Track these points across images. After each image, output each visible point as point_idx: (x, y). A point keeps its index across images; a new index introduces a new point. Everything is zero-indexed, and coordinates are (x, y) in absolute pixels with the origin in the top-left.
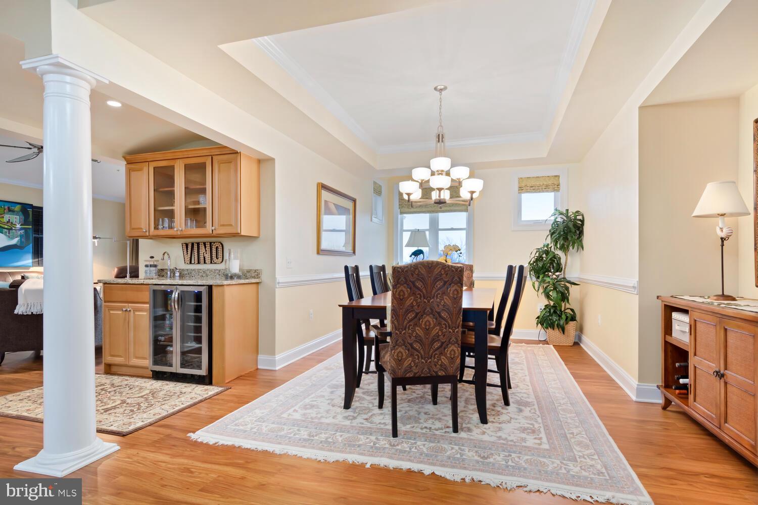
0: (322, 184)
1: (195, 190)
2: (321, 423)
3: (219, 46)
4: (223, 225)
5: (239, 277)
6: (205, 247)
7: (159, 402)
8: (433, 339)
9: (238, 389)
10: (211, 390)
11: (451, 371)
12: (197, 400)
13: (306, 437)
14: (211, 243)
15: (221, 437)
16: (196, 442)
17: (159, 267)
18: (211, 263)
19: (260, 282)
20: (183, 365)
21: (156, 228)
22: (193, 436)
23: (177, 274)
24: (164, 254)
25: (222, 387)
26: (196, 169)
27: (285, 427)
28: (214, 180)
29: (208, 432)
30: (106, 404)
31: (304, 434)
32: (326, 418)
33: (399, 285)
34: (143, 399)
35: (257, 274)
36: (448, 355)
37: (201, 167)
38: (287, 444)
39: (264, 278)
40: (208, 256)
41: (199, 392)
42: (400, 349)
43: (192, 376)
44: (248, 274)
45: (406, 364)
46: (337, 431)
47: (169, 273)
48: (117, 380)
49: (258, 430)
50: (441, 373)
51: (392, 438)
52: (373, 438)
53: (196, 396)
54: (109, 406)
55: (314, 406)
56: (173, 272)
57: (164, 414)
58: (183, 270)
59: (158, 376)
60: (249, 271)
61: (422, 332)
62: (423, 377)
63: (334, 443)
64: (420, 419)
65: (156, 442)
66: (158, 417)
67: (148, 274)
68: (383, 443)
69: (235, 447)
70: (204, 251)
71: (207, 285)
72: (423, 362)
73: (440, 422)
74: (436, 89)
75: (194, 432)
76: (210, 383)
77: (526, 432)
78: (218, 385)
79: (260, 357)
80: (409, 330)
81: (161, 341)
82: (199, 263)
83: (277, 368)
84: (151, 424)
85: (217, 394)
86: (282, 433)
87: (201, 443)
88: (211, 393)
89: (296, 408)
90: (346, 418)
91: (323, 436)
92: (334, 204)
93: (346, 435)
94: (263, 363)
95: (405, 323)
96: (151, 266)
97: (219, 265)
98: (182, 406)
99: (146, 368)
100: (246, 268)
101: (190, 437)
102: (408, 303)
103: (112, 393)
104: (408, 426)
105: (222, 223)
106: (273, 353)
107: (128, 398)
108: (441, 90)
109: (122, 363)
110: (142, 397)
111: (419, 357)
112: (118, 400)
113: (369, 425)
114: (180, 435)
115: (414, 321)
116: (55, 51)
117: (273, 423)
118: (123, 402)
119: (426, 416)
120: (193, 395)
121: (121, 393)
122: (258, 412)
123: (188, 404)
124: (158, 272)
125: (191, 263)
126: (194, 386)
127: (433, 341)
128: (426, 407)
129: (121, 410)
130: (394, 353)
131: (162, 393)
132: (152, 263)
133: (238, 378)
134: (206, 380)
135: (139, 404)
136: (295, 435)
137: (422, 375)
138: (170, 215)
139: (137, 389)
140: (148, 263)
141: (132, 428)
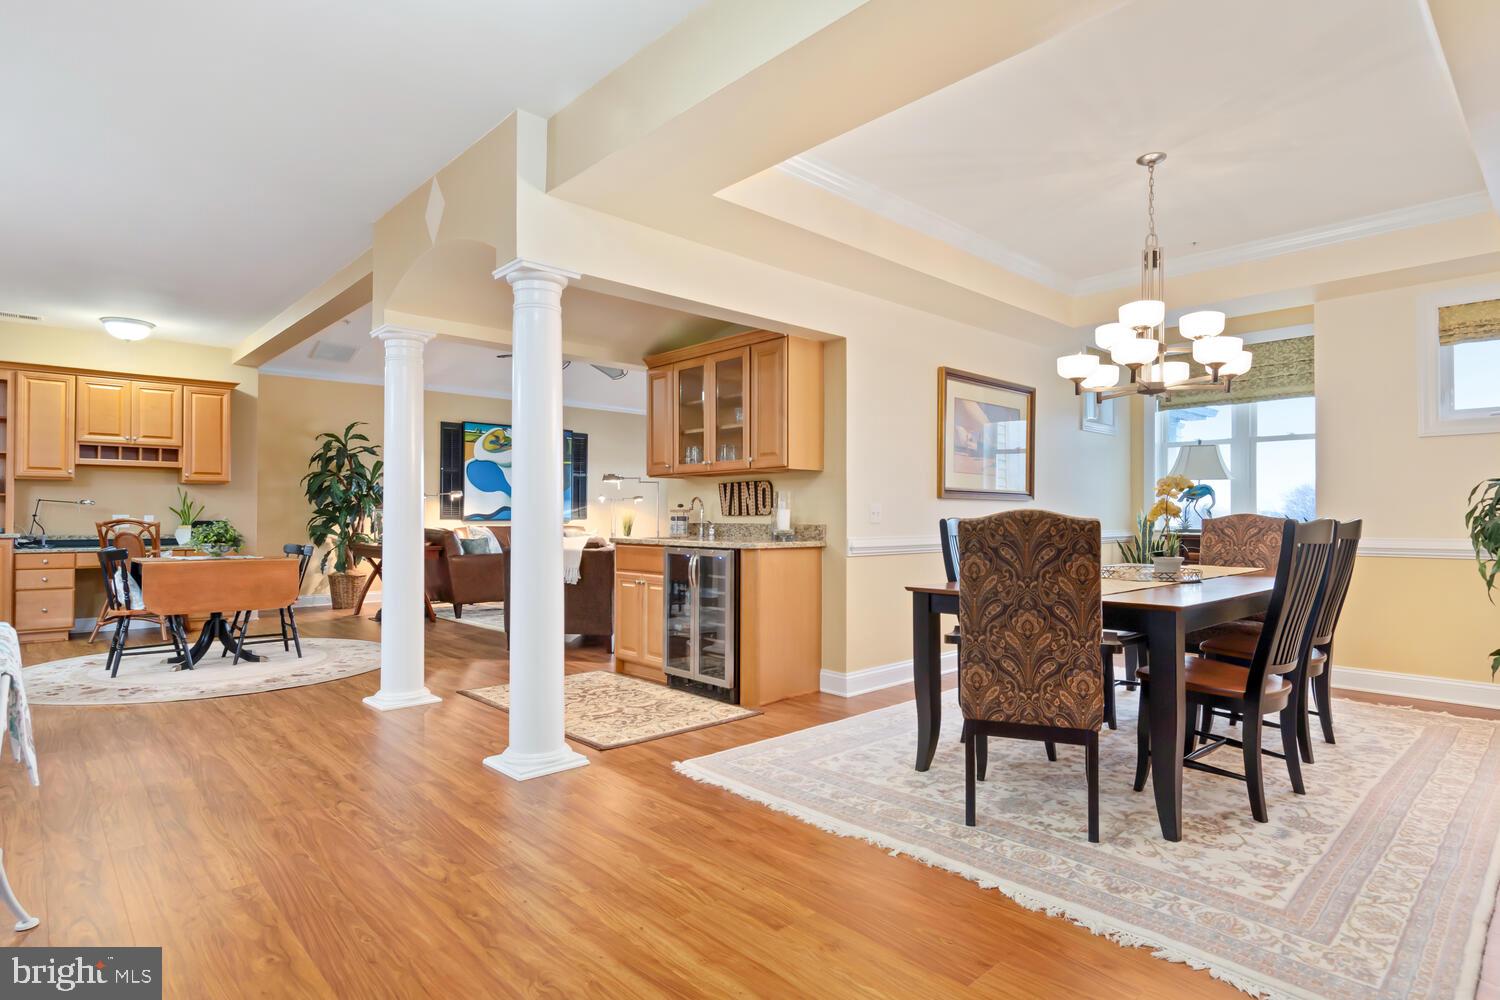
0: (947, 368)
1: (728, 404)
2: (864, 783)
3: (715, 195)
4: (764, 454)
5: (788, 538)
6: (749, 489)
7: (660, 717)
8: (1041, 657)
9: (772, 717)
10: (735, 712)
11: (1082, 722)
12: (707, 722)
13: (827, 796)
14: (756, 482)
15: (709, 773)
16: (679, 773)
17: (691, 521)
18: (756, 514)
19: (824, 547)
20: (704, 670)
21: (682, 461)
22: (678, 766)
23: (712, 531)
24: (694, 501)
25: (750, 710)
26: (730, 369)
27: (805, 778)
28: (752, 385)
29: (697, 764)
30: (600, 709)
31: (827, 792)
32: (877, 777)
33: (968, 554)
34: (643, 711)
35: (818, 532)
36: (1075, 691)
37: (737, 364)
38: (793, 800)
39: (831, 539)
40: (752, 503)
41: (718, 711)
42: (975, 668)
43: (715, 687)
44: (806, 533)
45: (990, 696)
46: (880, 798)
47: (701, 529)
48: (626, 681)
49: (765, 774)
50: (1061, 723)
51: (964, 826)
52: (931, 819)
53: (710, 716)
54: (602, 713)
55: (868, 758)
56: (706, 526)
57: (659, 732)
58: (720, 525)
59: (675, 683)
60: (807, 528)
61: (1018, 642)
62: (1024, 725)
63: (863, 813)
64: (1042, 809)
65: (632, 764)
66: (649, 735)
67: (675, 532)
68: (942, 828)
69: (723, 790)
70: (747, 496)
71: (734, 549)
72: (1022, 698)
73: (1077, 820)
74: (1140, 161)
75: (681, 761)
76: (737, 702)
77: (1253, 871)
78: (746, 706)
79: (824, 673)
80: (992, 634)
81: (677, 631)
82: (740, 514)
83: (849, 695)
84: (638, 743)
85: (740, 719)
86: (796, 785)
87: (684, 777)
88: (732, 716)
89: (838, 755)
90: (910, 783)
91: (854, 800)
92: (978, 403)
93: (889, 806)
94: (828, 681)
95: (984, 621)
96: (679, 519)
97: (766, 518)
98: (686, 727)
99: (659, 669)
100: (803, 522)
101: (673, 766)
102: (988, 586)
103: (613, 698)
104: (1008, 815)
105: (762, 452)
106: (841, 666)
107: (628, 707)
108: (1153, 162)
109: (635, 660)
110: (643, 708)
111: (1013, 687)
112: (615, 705)
113: (940, 800)
114: (661, 760)
115: (1000, 620)
116: (520, 254)
117: (792, 770)
118: (620, 710)
119: (1060, 806)
120: (707, 715)
121: (621, 699)
122: (780, 752)
123: (694, 725)
124: (688, 528)
125: (730, 514)
126: (716, 702)
127: (1041, 660)
128: (1069, 793)
129: (613, 720)
130: (967, 674)
131: (670, 706)
132: (681, 514)
133: (783, 701)
134: (732, 696)
135: (635, 716)
136: (812, 790)
137: (1023, 722)
138: (698, 440)
139: (643, 697)
140: (675, 515)
141: (614, 742)
